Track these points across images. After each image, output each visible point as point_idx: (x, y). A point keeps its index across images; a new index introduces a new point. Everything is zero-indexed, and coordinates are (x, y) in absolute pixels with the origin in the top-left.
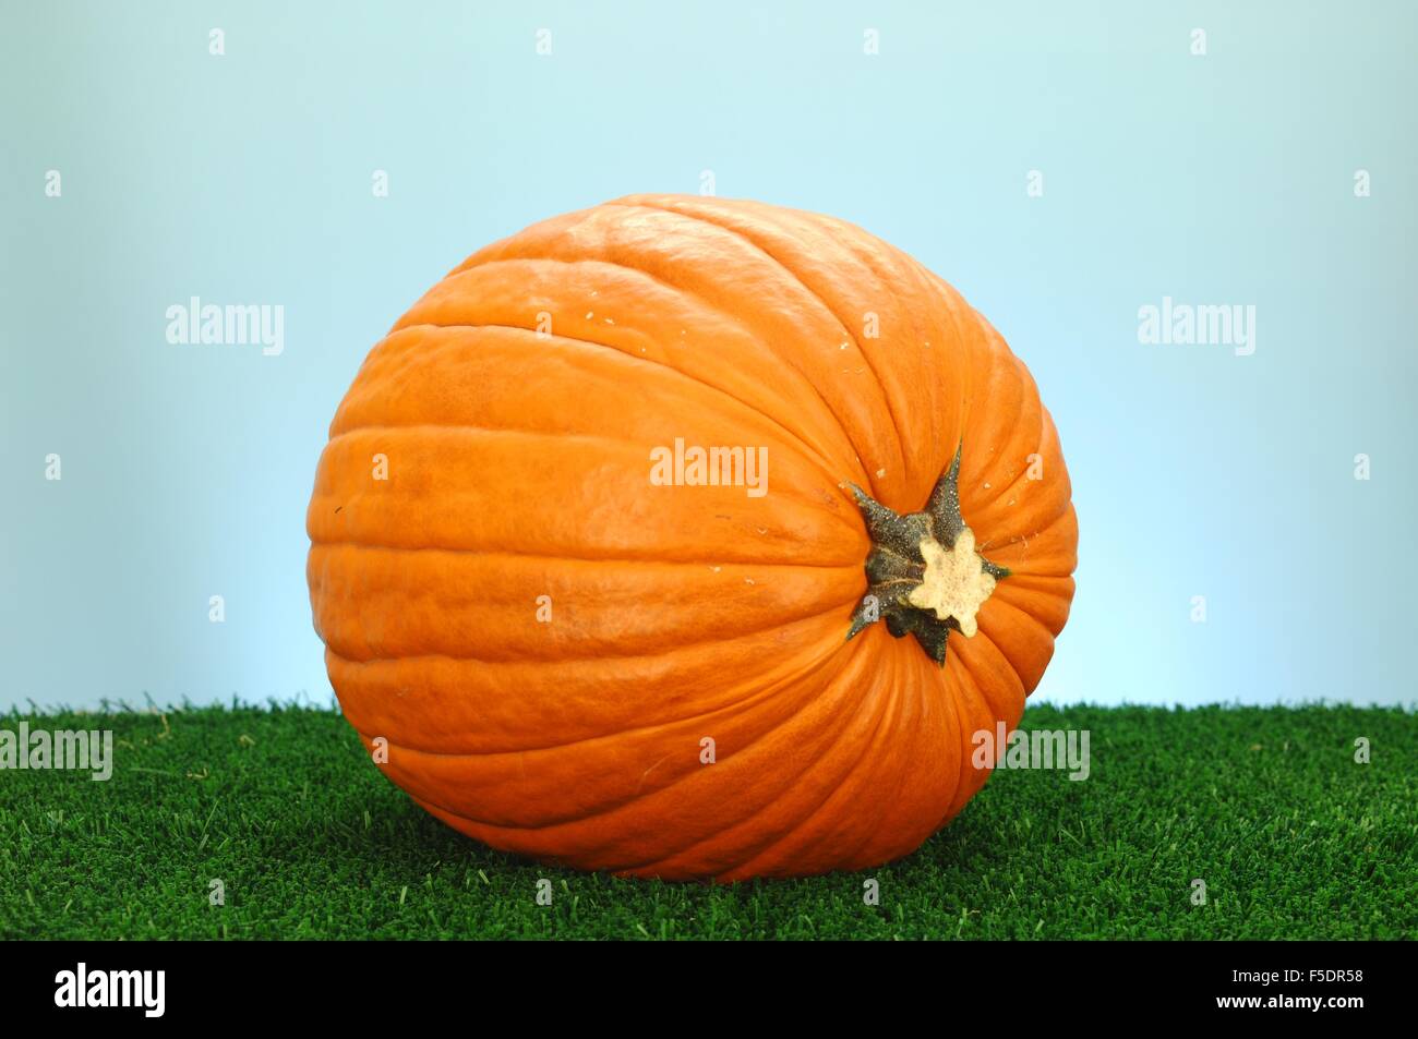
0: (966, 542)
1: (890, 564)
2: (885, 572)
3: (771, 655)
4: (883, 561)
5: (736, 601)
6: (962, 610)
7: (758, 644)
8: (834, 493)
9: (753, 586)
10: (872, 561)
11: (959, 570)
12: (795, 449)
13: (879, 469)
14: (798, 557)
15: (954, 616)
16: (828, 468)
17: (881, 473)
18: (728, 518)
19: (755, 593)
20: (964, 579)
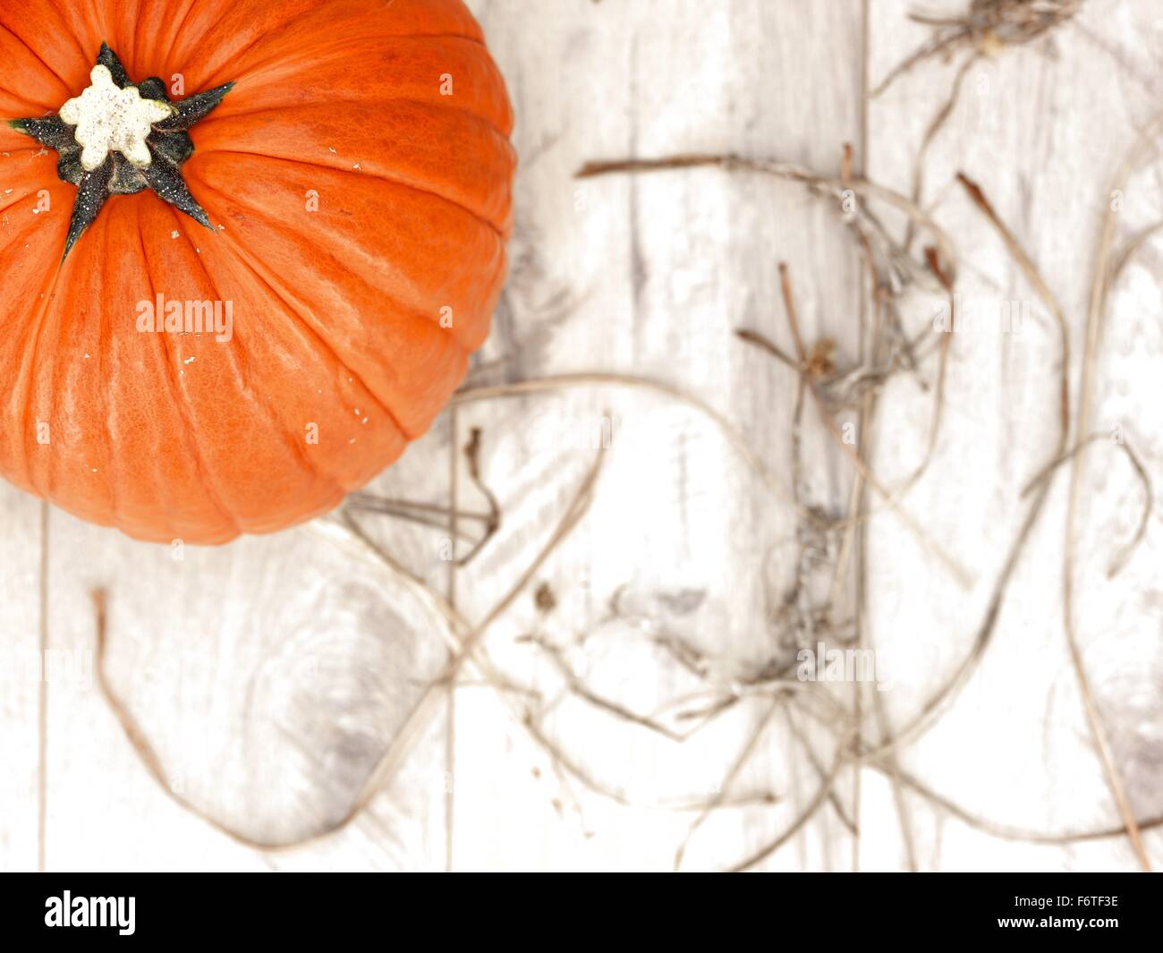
0: (92, 158)
1: (171, 148)
2: (177, 142)
3: (316, 80)
4: (179, 152)
5: (345, 134)
6: (107, 93)
7: (328, 92)
8: (232, 221)
9: (330, 146)
10: (188, 153)
11: (106, 132)
12: (266, 267)
13: (177, 238)
14: (283, 166)
15: (118, 88)
16: (234, 245)
17: (175, 234)
18: (342, 211)
19: (329, 139)
20: (100, 122)
